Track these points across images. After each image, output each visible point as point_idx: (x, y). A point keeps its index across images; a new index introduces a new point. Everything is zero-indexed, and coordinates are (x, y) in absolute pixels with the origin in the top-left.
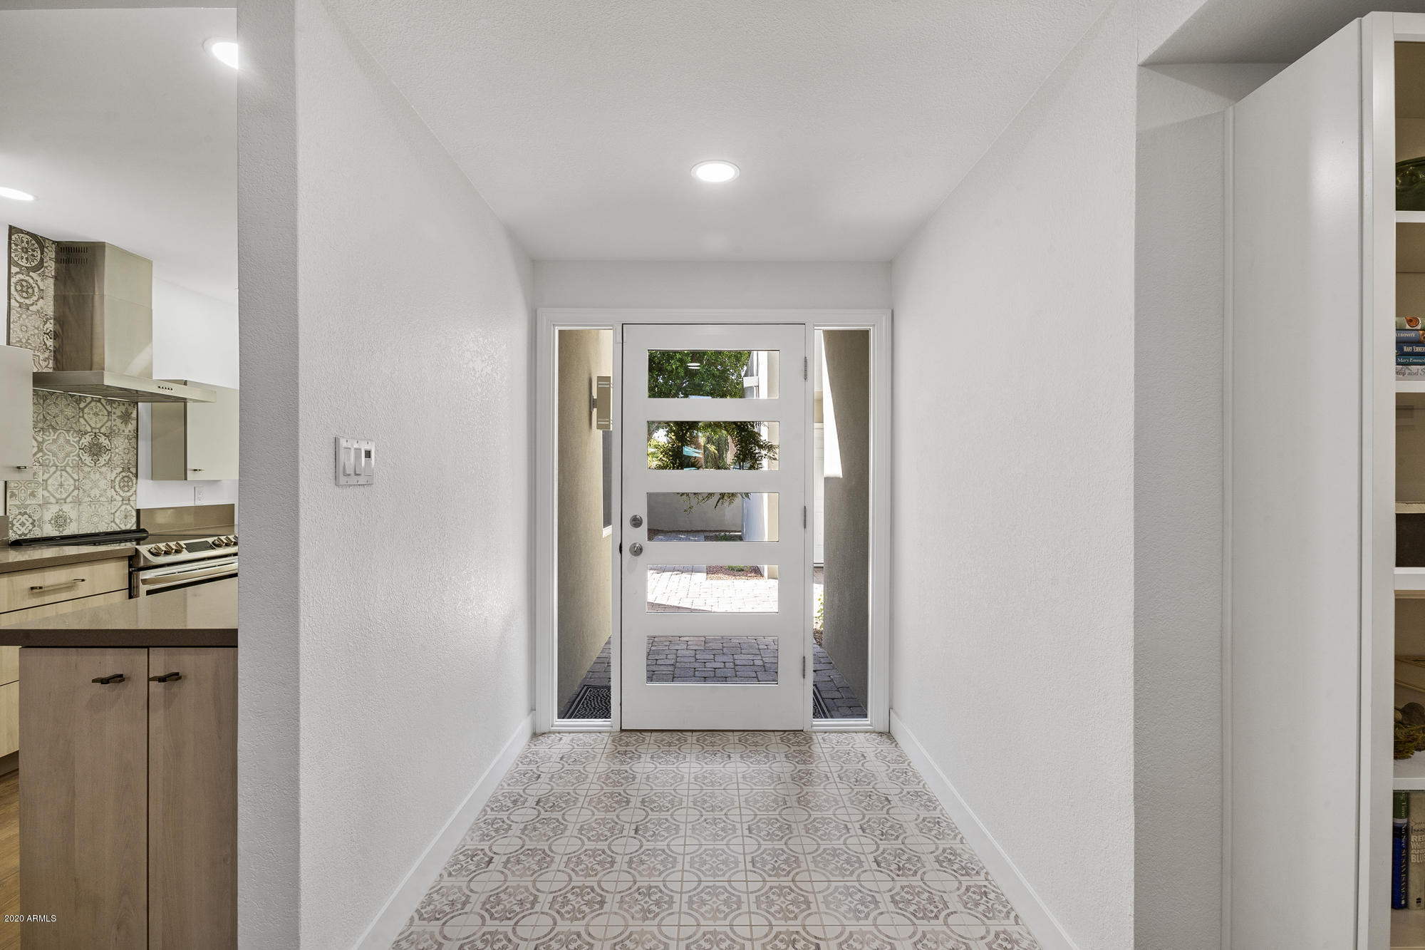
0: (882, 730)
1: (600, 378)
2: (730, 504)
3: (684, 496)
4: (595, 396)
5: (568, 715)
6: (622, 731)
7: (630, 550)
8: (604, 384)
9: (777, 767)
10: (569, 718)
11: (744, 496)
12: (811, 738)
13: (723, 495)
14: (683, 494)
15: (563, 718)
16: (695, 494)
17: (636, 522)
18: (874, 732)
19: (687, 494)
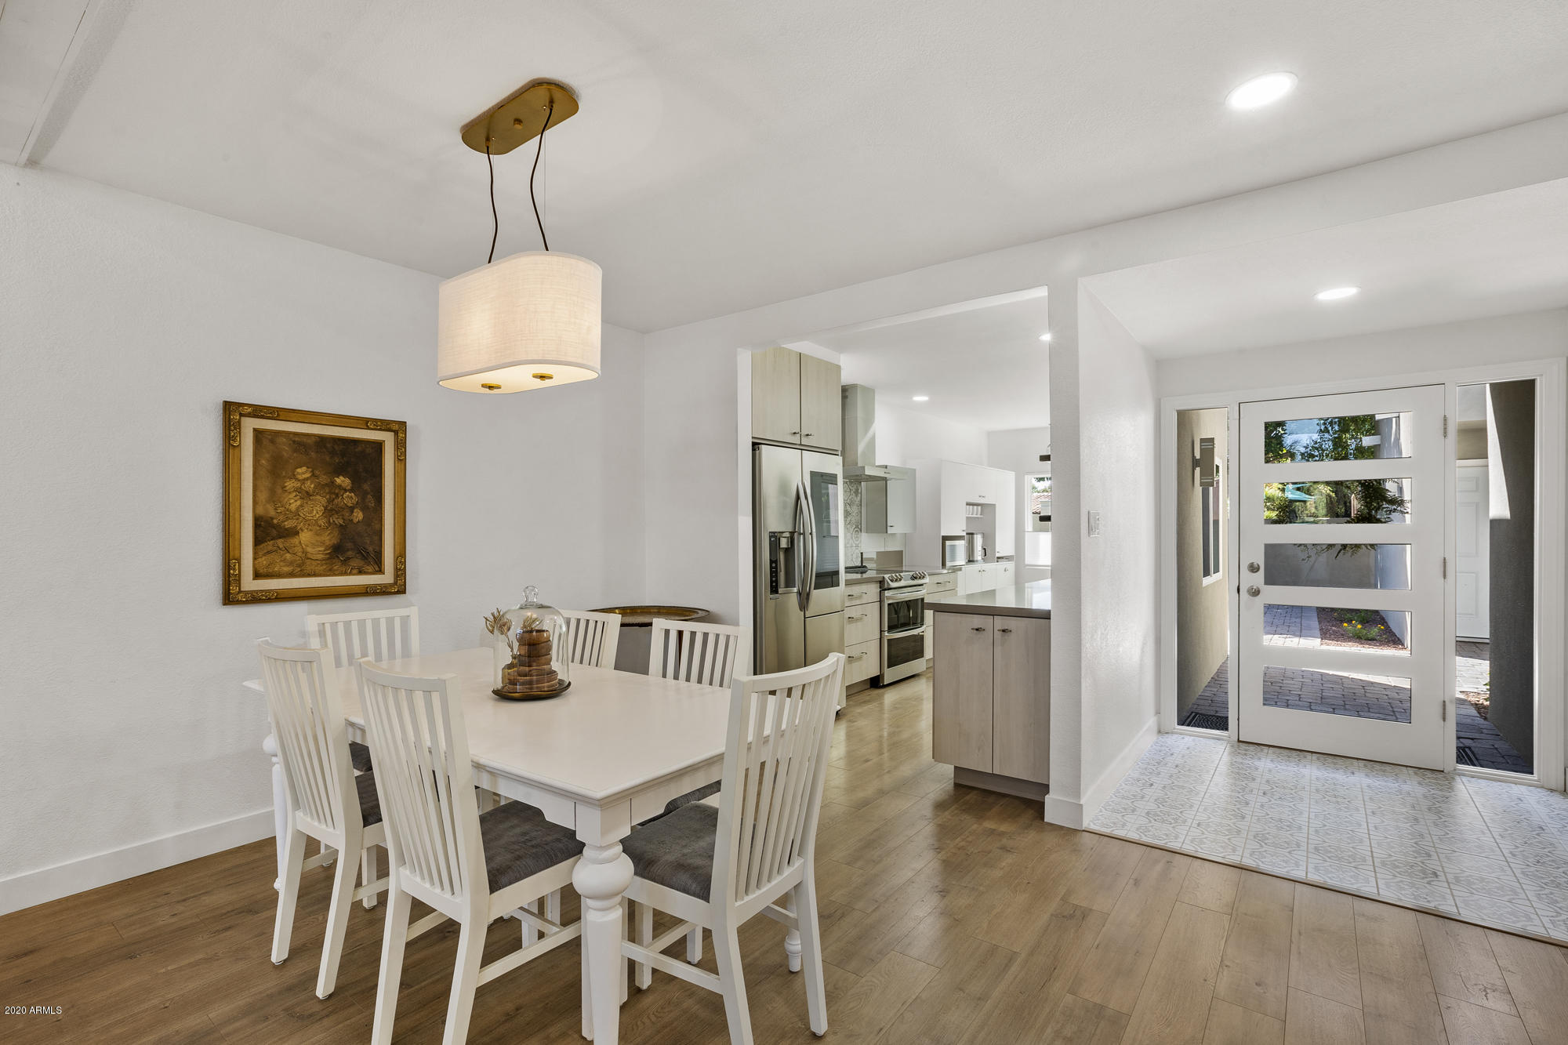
0: (1553, 787)
1: (1202, 440)
2: (1352, 554)
3: (1302, 547)
4: (1198, 455)
5: (1187, 722)
6: (1239, 741)
7: (1248, 591)
8: (1207, 445)
9: (1406, 787)
10: (1188, 725)
11: (1369, 547)
12: (1453, 778)
13: (1344, 546)
14: (1300, 545)
15: (1183, 725)
16: (1313, 545)
17: (1254, 569)
18: (1542, 787)
19: (1305, 545)
